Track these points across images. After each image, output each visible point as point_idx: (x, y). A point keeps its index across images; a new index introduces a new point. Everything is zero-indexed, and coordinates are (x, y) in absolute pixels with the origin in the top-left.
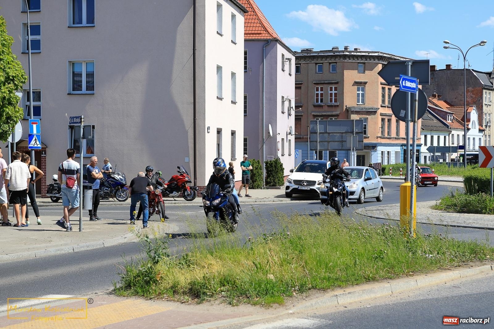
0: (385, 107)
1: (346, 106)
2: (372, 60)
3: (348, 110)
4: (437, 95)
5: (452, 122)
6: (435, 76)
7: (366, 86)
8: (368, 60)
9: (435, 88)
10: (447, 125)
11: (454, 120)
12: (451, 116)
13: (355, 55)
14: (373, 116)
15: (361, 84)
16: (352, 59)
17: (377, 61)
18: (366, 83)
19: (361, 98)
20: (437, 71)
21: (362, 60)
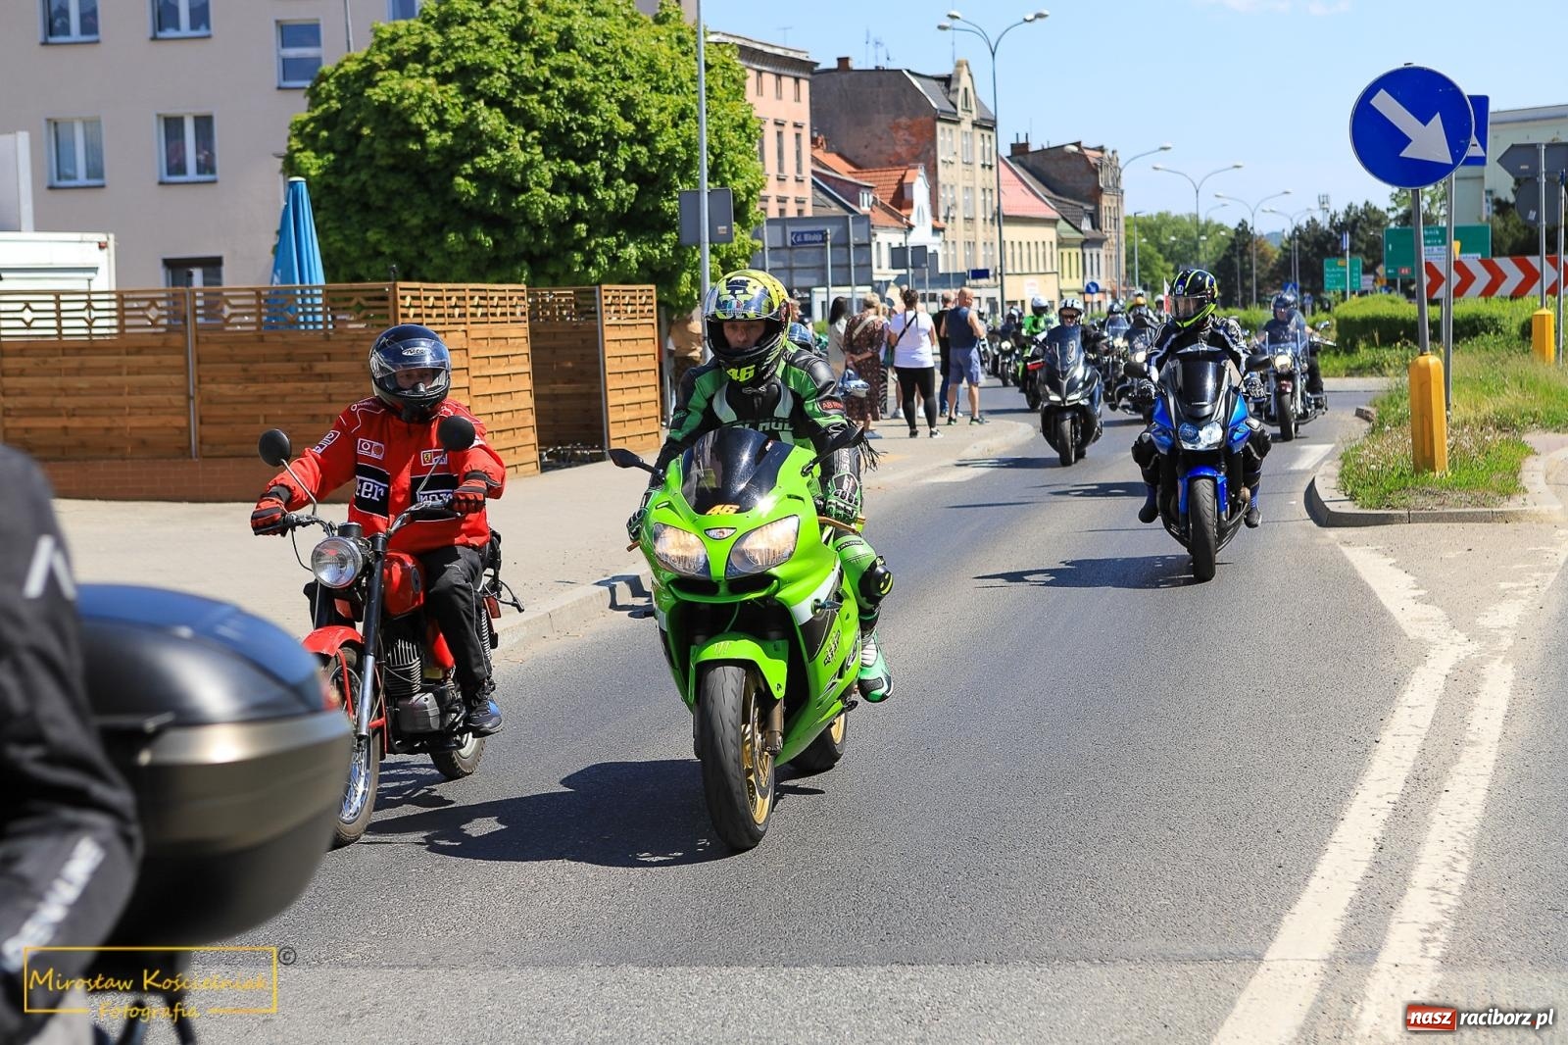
4: (821, 137)
5: (872, 210)
10: (865, 218)
11: (877, 205)
12: (868, 195)
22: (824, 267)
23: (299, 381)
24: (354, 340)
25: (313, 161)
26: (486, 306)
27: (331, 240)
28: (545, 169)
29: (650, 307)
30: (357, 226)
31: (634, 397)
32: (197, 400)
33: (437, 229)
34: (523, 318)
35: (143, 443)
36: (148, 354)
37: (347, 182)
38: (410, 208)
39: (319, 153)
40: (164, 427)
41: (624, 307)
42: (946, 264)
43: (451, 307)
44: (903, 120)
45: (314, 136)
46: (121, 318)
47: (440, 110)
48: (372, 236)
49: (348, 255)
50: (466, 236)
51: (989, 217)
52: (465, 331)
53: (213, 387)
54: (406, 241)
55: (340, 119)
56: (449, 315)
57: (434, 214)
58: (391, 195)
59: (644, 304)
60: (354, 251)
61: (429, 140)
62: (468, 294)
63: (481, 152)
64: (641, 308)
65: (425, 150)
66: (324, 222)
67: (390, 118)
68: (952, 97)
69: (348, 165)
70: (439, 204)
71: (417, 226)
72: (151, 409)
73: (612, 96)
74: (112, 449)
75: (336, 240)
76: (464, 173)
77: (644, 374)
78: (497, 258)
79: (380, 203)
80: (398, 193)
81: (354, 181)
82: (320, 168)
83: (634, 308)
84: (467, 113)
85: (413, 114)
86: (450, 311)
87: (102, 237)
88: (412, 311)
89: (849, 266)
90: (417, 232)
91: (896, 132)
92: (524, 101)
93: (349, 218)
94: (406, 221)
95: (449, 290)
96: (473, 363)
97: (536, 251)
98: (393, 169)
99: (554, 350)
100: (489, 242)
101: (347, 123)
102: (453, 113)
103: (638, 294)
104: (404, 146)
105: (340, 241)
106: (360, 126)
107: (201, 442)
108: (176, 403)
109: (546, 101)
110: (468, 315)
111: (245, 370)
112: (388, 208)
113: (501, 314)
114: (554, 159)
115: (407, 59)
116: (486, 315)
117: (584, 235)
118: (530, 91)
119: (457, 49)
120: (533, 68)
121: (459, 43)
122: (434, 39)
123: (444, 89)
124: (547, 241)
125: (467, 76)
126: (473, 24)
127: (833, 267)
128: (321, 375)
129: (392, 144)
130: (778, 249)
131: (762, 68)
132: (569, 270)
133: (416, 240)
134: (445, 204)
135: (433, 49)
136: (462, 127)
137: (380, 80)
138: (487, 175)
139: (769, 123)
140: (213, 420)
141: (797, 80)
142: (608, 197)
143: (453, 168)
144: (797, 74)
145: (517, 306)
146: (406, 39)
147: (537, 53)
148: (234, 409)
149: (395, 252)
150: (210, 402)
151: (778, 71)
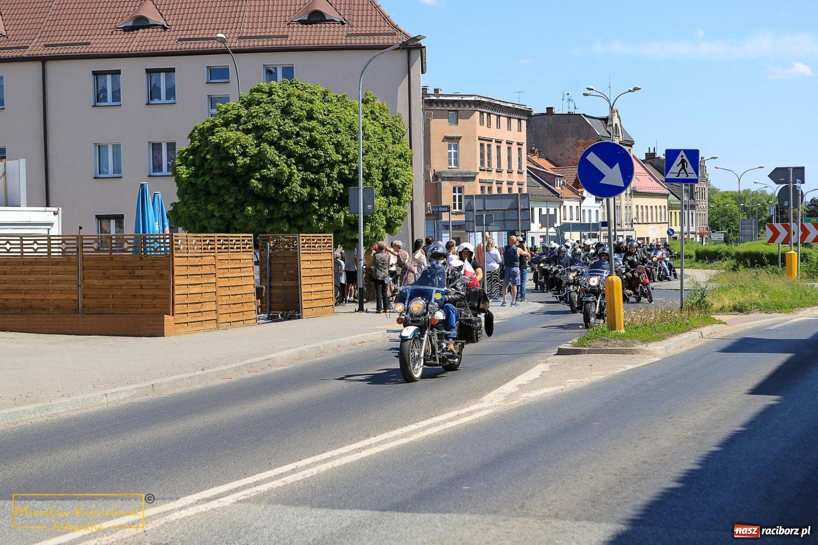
0: (485, 170)
1: (434, 171)
2: (467, 106)
3: (436, 176)
4: (536, 150)
5: (562, 189)
6: (532, 124)
7: (460, 141)
8: (462, 106)
9: (532, 141)
10: (558, 194)
11: (565, 186)
12: (560, 181)
13: (444, 100)
14: (470, 183)
15: (453, 140)
16: (440, 106)
17: (473, 107)
18: (459, 138)
19: (453, 159)
20: (533, 116)
21: (454, 106)
22: (504, 220)
23: (128, 279)
24: (153, 260)
25: (185, 170)
26: (228, 244)
27: (191, 209)
28: (296, 176)
29: (330, 244)
30: (203, 203)
31: (319, 288)
32: (83, 286)
33: (241, 205)
34: (251, 250)
35: (58, 307)
36: (61, 265)
37: (199, 181)
38: (229, 194)
39: (188, 167)
40: (68, 299)
41: (314, 245)
42: (590, 219)
43: (206, 245)
44: (581, 141)
45: (186, 158)
46: (49, 248)
47: (244, 147)
48: (210, 207)
49: (199, 216)
50: (255, 208)
51: (629, 192)
52: (215, 256)
53: (89, 281)
54: (226, 210)
55: (199, 150)
56: (204, 249)
57: (239, 198)
58: (220, 188)
59: (326, 243)
60: (202, 215)
61: (237, 162)
62: (216, 239)
63: (264, 167)
64: (325, 245)
65: (236, 166)
66: (188, 200)
67: (220, 151)
68: (608, 129)
69: (200, 173)
70: (243, 192)
71: (232, 203)
72: (62, 291)
73: (331, 141)
74: (44, 309)
75: (193, 209)
76: (256, 177)
77: (325, 277)
78: (271, 218)
79: (214, 192)
80: (223, 187)
81: (203, 180)
82: (187, 174)
83: (320, 245)
84: (258, 148)
85: (230, 149)
86: (206, 247)
87: (56, 209)
88: (196, 247)
89: (518, 220)
90: (232, 206)
91: (578, 147)
92: (286, 142)
93: (200, 198)
94: (227, 200)
95: (206, 237)
96: (218, 271)
97: (291, 215)
98: (221, 175)
99: (285, 265)
100: (266, 211)
101: (202, 152)
102: (250, 148)
103: (322, 238)
104: (226, 164)
105: (196, 209)
106: (207, 153)
107: (83, 307)
108: (73, 288)
109: (296, 143)
110: (216, 248)
111: (104, 273)
112: (218, 193)
113: (237, 248)
114: (301, 171)
115: (230, 122)
116: (228, 248)
117: (318, 208)
118: (289, 138)
119: (254, 117)
120: (291, 127)
121: (255, 114)
122: (243, 112)
123: (247, 137)
124: (298, 211)
125: (258, 131)
126: (263, 105)
127: (510, 220)
128: (138, 276)
129: (221, 164)
130: (481, 210)
131: (500, 114)
132: (309, 224)
133: (231, 209)
134: (246, 192)
135: (243, 117)
136: (255, 155)
137: (217, 132)
138: (267, 179)
139: (504, 143)
140: (89, 296)
141: (520, 120)
142: (328, 189)
143: (251, 174)
144: (520, 117)
145: (247, 244)
146: (231, 112)
147: (294, 120)
148: (99, 291)
149: (220, 215)
150: (88, 288)
151: (509, 116)
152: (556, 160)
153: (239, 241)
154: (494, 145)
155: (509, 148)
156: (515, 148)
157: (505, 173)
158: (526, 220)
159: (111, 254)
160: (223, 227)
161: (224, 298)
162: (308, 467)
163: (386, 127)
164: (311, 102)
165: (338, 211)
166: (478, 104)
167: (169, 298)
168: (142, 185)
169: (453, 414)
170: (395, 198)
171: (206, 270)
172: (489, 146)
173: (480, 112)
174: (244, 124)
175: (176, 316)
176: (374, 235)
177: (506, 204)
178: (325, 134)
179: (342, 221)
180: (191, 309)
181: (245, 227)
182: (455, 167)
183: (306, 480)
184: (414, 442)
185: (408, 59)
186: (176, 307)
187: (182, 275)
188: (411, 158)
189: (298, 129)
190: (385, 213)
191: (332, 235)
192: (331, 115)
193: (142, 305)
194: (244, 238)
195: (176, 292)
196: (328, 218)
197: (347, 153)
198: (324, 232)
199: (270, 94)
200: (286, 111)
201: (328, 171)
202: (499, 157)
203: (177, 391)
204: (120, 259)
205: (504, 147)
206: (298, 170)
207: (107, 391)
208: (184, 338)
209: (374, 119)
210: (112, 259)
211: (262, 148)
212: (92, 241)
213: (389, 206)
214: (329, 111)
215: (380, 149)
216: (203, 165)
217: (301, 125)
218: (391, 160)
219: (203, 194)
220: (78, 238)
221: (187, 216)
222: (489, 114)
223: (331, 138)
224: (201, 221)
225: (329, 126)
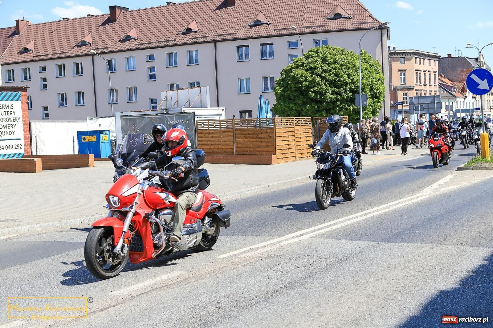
0: (418, 85)
1: (394, 86)
2: (409, 55)
3: (395, 88)
4: (443, 75)
5: (455, 93)
6: (441, 62)
7: (406, 72)
8: (407, 55)
9: (441, 70)
10: (454, 95)
11: (457, 91)
12: (455, 89)
13: (398, 52)
14: (411, 91)
15: (403, 71)
16: (396, 55)
17: (412, 56)
18: (406, 70)
19: (403, 80)
20: (441, 58)
21: (403, 55)
22: (428, 108)
23: (256, 139)
24: (267, 130)
25: (279, 89)
26: (300, 122)
27: (282, 107)
28: (330, 90)
30: (288, 104)
32: (236, 142)
33: (305, 104)
34: (310, 124)
35: (225, 152)
36: (226, 133)
37: (286, 94)
38: (299, 99)
40: (229, 148)
42: (470, 107)
43: (290, 122)
44: (465, 70)
45: (280, 84)
46: (220, 126)
47: (306, 77)
48: (291, 106)
50: (311, 105)
51: (490, 93)
52: (294, 127)
53: (238, 140)
54: (298, 107)
55: (285, 80)
56: (289, 124)
57: (304, 101)
58: (295, 96)
60: (287, 109)
61: (303, 84)
62: (295, 119)
63: (315, 86)
64: (344, 121)
65: (303, 86)
66: (281, 103)
67: (295, 79)
68: (478, 63)
69: (286, 90)
70: (305, 98)
71: (301, 103)
72: (226, 144)
73: (346, 73)
74: (219, 153)
76: (311, 91)
78: (318, 110)
79: (292, 98)
80: (297, 96)
82: (280, 91)
84: (312, 78)
85: (299, 78)
87: (223, 108)
88: (286, 123)
89: (435, 108)
90: (301, 105)
92: (325, 74)
93: (286, 102)
94: (298, 102)
95: (290, 119)
96: (296, 134)
97: (328, 108)
98: (296, 91)
100: (316, 107)
101: (287, 80)
102: (309, 78)
104: (298, 86)
105: (284, 107)
106: (289, 81)
107: (236, 152)
108: (231, 143)
109: (329, 75)
110: (295, 124)
111: (245, 136)
112: (294, 99)
113: (304, 124)
114: (332, 87)
115: (299, 66)
116: (300, 124)
117: (339, 104)
118: (326, 72)
119: (310, 63)
120: (327, 67)
121: (311, 62)
122: (305, 61)
123: (307, 73)
124: (330, 106)
125: (312, 70)
126: (314, 58)
127: (431, 108)
128: (260, 137)
129: (295, 85)
130: (417, 104)
131: (425, 58)
132: (336, 112)
133: (300, 106)
134: (307, 98)
135: (305, 63)
136: (311, 81)
137: (293, 71)
138: (316, 91)
139: (427, 72)
140: (238, 147)
141: (435, 61)
142: (345, 96)
143: (309, 90)
144: (435, 59)
145: (308, 122)
146: (300, 61)
147: (328, 64)
148: (243, 145)
149: (296, 109)
150: (238, 143)
151: (429, 59)
152: (453, 79)
153: (305, 120)
154: (422, 73)
155: (430, 74)
156: (432, 74)
157: (428, 86)
158: (439, 108)
159: (248, 128)
160: (297, 114)
161: (299, 147)
162: (342, 222)
163: (372, 66)
164: (336, 55)
165: (349, 106)
166: (414, 54)
167: (274, 147)
168: (261, 96)
169: (409, 198)
170: (376, 99)
171: (290, 134)
172: (420, 73)
173: (415, 57)
174: (305, 67)
175: (277, 155)
176: (366, 117)
177: (429, 100)
178: (342, 70)
179: (352, 110)
180: (284, 151)
181: (307, 114)
182: (404, 84)
183: (342, 228)
184: (391, 211)
185: (381, 33)
186: (277, 151)
187: (279, 137)
188: (384, 80)
189: (330, 68)
190: (372, 106)
191: (347, 117)
192: (345, 61)
193: (262, 150)
194: (307, 119)
195: (277, 144)
196: (345, 108)
197: (353, 78)
198: (343, 116)
199: (317, 52)
200: (324, 60)
201: (344, 87)
202: (425, 79)
203: (280, 188)
204: (252, 130)
205: (427, 74)
206: (331, 87)
207: (249, 189)
208: (281, 165)
209: (365, 62)
210: (248, 130)
211: (314, 77)
212: (239, 122)
213: (374, 103)
214: (344, 59)
215: (369, 77)
216: (287, 86)
217: (331, 66)
218: (374, 82)
219: (287, 100)
220: (233, 121)
221: (280, 109)
222: (420, 58)
223: (346, 72)
224: (287, 112)
225: (344, 66)
